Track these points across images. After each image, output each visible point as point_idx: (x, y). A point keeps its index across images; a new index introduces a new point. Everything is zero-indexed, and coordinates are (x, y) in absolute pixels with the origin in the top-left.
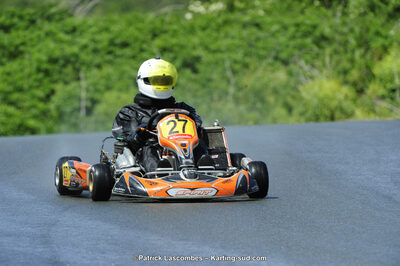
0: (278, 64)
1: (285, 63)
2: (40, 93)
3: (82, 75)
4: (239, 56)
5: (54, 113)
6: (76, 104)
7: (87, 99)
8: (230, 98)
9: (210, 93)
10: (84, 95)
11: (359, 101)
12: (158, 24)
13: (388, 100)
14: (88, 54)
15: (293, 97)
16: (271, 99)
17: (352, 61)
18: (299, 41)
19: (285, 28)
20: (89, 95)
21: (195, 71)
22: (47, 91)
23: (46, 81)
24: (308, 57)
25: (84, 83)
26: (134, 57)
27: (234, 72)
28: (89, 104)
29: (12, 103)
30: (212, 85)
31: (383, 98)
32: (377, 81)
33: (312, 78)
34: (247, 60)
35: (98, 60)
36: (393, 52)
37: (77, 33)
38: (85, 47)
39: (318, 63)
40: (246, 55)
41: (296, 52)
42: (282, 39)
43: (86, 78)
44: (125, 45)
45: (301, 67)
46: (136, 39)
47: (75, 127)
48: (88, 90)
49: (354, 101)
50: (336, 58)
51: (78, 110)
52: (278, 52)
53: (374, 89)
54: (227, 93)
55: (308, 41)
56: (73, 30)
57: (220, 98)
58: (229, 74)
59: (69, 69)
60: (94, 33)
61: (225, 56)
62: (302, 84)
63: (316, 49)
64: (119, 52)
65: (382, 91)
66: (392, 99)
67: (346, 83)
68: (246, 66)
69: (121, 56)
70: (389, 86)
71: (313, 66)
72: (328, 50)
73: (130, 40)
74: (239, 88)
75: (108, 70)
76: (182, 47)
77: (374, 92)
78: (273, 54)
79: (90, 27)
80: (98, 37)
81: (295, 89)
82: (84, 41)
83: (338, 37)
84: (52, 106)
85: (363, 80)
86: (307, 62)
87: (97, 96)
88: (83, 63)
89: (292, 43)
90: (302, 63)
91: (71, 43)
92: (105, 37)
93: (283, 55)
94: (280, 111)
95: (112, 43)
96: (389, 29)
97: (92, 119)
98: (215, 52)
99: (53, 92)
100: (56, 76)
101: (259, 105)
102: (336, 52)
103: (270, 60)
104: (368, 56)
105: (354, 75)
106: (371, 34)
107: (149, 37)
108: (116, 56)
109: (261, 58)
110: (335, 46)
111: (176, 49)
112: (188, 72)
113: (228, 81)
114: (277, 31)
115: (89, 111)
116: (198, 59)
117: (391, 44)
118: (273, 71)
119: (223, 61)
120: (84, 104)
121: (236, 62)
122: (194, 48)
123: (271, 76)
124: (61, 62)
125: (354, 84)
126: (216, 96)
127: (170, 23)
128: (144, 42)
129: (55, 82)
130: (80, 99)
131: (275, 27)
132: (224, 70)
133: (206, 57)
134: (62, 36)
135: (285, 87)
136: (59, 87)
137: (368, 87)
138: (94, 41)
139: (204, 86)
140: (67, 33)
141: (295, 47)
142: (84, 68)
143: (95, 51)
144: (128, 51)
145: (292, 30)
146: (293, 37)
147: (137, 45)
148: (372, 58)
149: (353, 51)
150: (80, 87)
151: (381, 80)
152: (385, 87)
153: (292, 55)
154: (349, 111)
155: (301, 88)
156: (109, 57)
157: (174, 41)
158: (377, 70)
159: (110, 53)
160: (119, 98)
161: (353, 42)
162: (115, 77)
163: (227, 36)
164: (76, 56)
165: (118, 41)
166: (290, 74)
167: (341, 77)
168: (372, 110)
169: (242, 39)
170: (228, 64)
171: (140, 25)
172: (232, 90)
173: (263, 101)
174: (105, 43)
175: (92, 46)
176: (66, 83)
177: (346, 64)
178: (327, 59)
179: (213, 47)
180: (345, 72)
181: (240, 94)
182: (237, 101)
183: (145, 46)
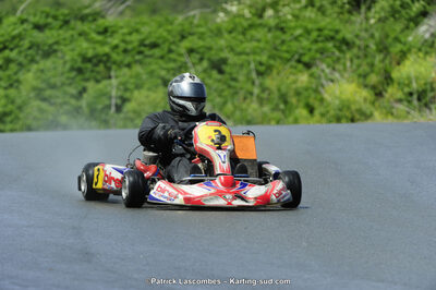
0: (300, 66)
1: (308, 66)
2: (73, 91)
3: (113, 73)
4: (264, 58)
5: (86, 109)
6: (107, 102)
7: (116, 98)
8: (254, 98)
10: (114, 93)
11: (377, 104)
12: (187, 26)
13: (406, 103)
14: (118, 54)
16: (293, 100)
17: (372, 65)
18: (320, 45)
19: (308, 32)
20: (120, 93)
21: (221, 72)
22: (80, 88)
23: (78, 79)
24: (329, 60)
25: (114, 82)
26: (162, 57)
27: (260, 74)
28: (119, 102)
29: (44, 100)
30: (238, 85)
31: (400, 101)
32: (396, 85)
33: (332, 81)
34: (272, 62)
35: (128, 59)
36: (411, 58)
37: (108, 34)
38: (116, 47)
39: (339, 67)
40: (270, 57)
41: (318, 55)
42: (305, 43)
43: (117, 77)
44: (154, 46)
45: (323, 71)
46: (165, 40)
47: (106, 124)
48: (118, 89)
49: (373, 103)
50: (356, 61)
51: (109, 107)
52: (301, 55)
53: (392, 92)
54: (251, 94)
55: (330, 45)
56: (105, 31)
57: (245, 98)
58: (254, 75)
59: (101, 68)
60: (124, 34)
61: (251, 58)
62: (323, 87)
63: (337, 53)
64: (148, 52)
65: (400, 95)
66: (409, 102)
67: (366, 86)
68: (270, 68)
69: (151, 56)
70: (407, 90)
71: (334, 69)
72: (349, 55)
73: (160, 41)
74: (264, 89)
75: (137, 69)
76: (210, 49)
77: (392, 95)
78: (296, 57)
79: (122, 28)
80: (128, 38)
81: (316, 91)
82: (115, 41)
83: (358, 42)
84: (84, 103)
85: (382, 84)
86: (328, 66)
87: (127, 95)
88: (114, 63)
89: (315, 47)
90: (324, 66)
91: (103, 44)
92: (135, 38)
93: (306, 59)
94: (304, 112)
95: (142, 44)
96: (408, 36)
97: (122, 115)
98: (240, 54)
99: (84, 90)
100: (87, 75)
101: (282, 106)
103: (293, 63)
104: (387, 62)
105: (373, 79)
106: (390, 40)
107: (178, 38)
108: (146, 56)
109: (286, 61)
110: (355, 50)
111: (202, 50)
112: (215, 74)
113: (253, 83)
114: (300, 35)
115: (119, 109)
116: (224, 61)
117: (409, 50)
118: (296, 74)
119: (249, 62)
120: (114, 101)
121: (261, 64)
122: (221, 50)
123: (294, 78)
124: (94, 61)
125: (374, 88)
126: (241, 96)
127: (198, 26)
128: (174, 43)
129: (87, 80)
130: (110, 98)
131: (298, 32)
132: (249, 73)
133: (232, 59)
134: (94, 36)
135: (307, 89)
136: (91, 85)
137: (386, 91)
138: (124, 41)
140: (99, 33)
141: (317, 51)
142: (114, 67)
143: (125, 51)
144: (157, 52)
145: (315, 34)
146: (316, 41)
147: (165, 47)
148: (391, 63)
149: (374, 57)
150: (110, 85)
151: (399, 84)
152: (402, 90)
153: (314, 59)
154: (368, 112)
155: (322, 90)
156: (138, 57)
157: (201, 43)
158: (395, 75)
159: (140, 53)
160: (147, 97)
161: (373, 47)
163: (252, 39)
164: (107, 55)
165: (147, 42)
166: (312, 75)
167: (361, 80)
168: (390, 112)
169: (267, 42)
170: (252, 66)
171: (170, 27)
172: (256, 91)
173: (286, 102)
174: (136, 44)
175: (122, 46)
176: (98, 81)
177: (365, 68)
178: (348, 64)
179: (239, 50)
180: (365, 76)
181: (265, 95)
182: (261, 101)
183: (173, 47)
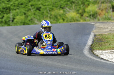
1: (63, 8)
3: (11, 12)
4: (51, 7)
5: (4, 22)
7: (12, 18)
8: (49, 17)
9: (43, 16)
10: (11, 17)
11: (82, 18)
13: (89, 17)
14: (12, 7)
15: (65, 17)
16: (59, 17)
17: (80, 8)
20: (13, 17)
21: (40, 11)
22: (2, 16)
23: (2, 14)
24: (69, 7)
26: (24, 7)
27: (50, 11)
28: (13, 19)
30: (44, 14)
31: (88, 17)
32: (86, 13)
33: (69, 12)
34: (53, 8)
35: (15, 8)
36: (91, 5)
37: (10, 1)
39: (71, 8)
40: (53, 6)
41: (66, 6)
42: (62, 2)
43: (12, 13)
44: (22, 4)
45: (67, 10)
46: (25, 3)
47: (9, 25)
49: (80, 18)
50: (76, 7)
51: (10, 21)
52: (61, 5)
53: (85, 15)
54: (48, 16)
55: (69, 3)
57: (46, 17)
58: (48, 11)
59: (8, 11)
60: (14, 1)
61: (47, 7)
62: (67, 13)
63: (71, 5)
64: (20, 6)
65: (87, 15)
67: (78, 13)
68: (53, 9)
70: (89, 14)
71: (70, 9)
72: (74, 5)
75: (17, 10)
76: (36, 4)
77: (86, 15)
78: (60, 6)
80: (15, 2)
81: (65, 15)
82: (11, 3)
83: (76, 2)
84: (3, 20)
85: (82, 12)
86: (68, 8)
87: (15, 17)
88: (11, 9)
89: (65, 3)
91: (8, 4)
92: (17, 2)
93: (62, 6)
94: (61, 21)
95: (18, 4)
97: (13, 23)
98: (45, 6)
99: (4, 16)
100: (4, 12)
101: (56, 19)
102: (76, 5)
103: (59, 8)
104: (84, 6)
105: (80, 11)
106: (85, 1)
107: (28, 2)
108: (20, 7)
109: (57, 7)
110: (75, 4)
111: (35, 5)
112: (38, 11)
113: (48, 13)
115: (13, 21)
116: (40, 8)
117: (90, 3)
118: (60, 10)
119: (47, 8)
120: (11, 19)
121: (50, 8)
122: (39, 5)
123: (59, 12)
124: (6, 9)
125: (80, 14)
126: (45, 17)
128: (27, 3)
129: (4, 14)
130: (10, 18)
132: (47, 10)
133: (43, 7)
134: (6, 2)
135: (63, 14)
136: (5, 15)
138: (14, 3)
139: (42, 14)
140: (8, 1)
141: (65, 4)
142: (11, 10)
143: (14, 6)
144: (23, 6)
149: (80, 5)
150: (10, 15)
152: (88, 14)
153: (64, 6)
154: (79, 20)
155: (66, 15)
156: (18, 7)
157: (34, 3)
158: (86, 10)
159: (18, 6)
160: (20, 18)
161: (80, 3)
162: (19, 12)
163: (48, 2)
164: (10, 7)
165: (20, 3)
166: (64, 11)
167: (77, 12)
168: (85, 20)
169: (52, 2)
170: (48, 9)
172: (49, 15)
173: (57, 18)
174: (17, 4)
175: (13, 5)
176: (7, 14)
177: (78, 8)
178: (73, 7)
179: (44, 4)
180: (78, 11)
181: (51, 16)
183: (27, 4)
